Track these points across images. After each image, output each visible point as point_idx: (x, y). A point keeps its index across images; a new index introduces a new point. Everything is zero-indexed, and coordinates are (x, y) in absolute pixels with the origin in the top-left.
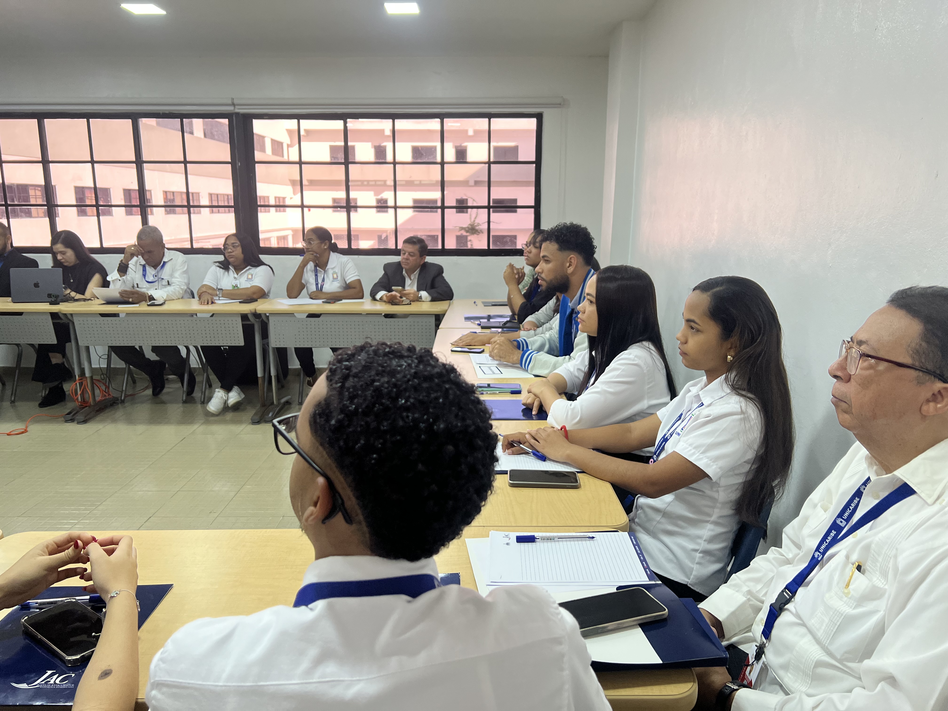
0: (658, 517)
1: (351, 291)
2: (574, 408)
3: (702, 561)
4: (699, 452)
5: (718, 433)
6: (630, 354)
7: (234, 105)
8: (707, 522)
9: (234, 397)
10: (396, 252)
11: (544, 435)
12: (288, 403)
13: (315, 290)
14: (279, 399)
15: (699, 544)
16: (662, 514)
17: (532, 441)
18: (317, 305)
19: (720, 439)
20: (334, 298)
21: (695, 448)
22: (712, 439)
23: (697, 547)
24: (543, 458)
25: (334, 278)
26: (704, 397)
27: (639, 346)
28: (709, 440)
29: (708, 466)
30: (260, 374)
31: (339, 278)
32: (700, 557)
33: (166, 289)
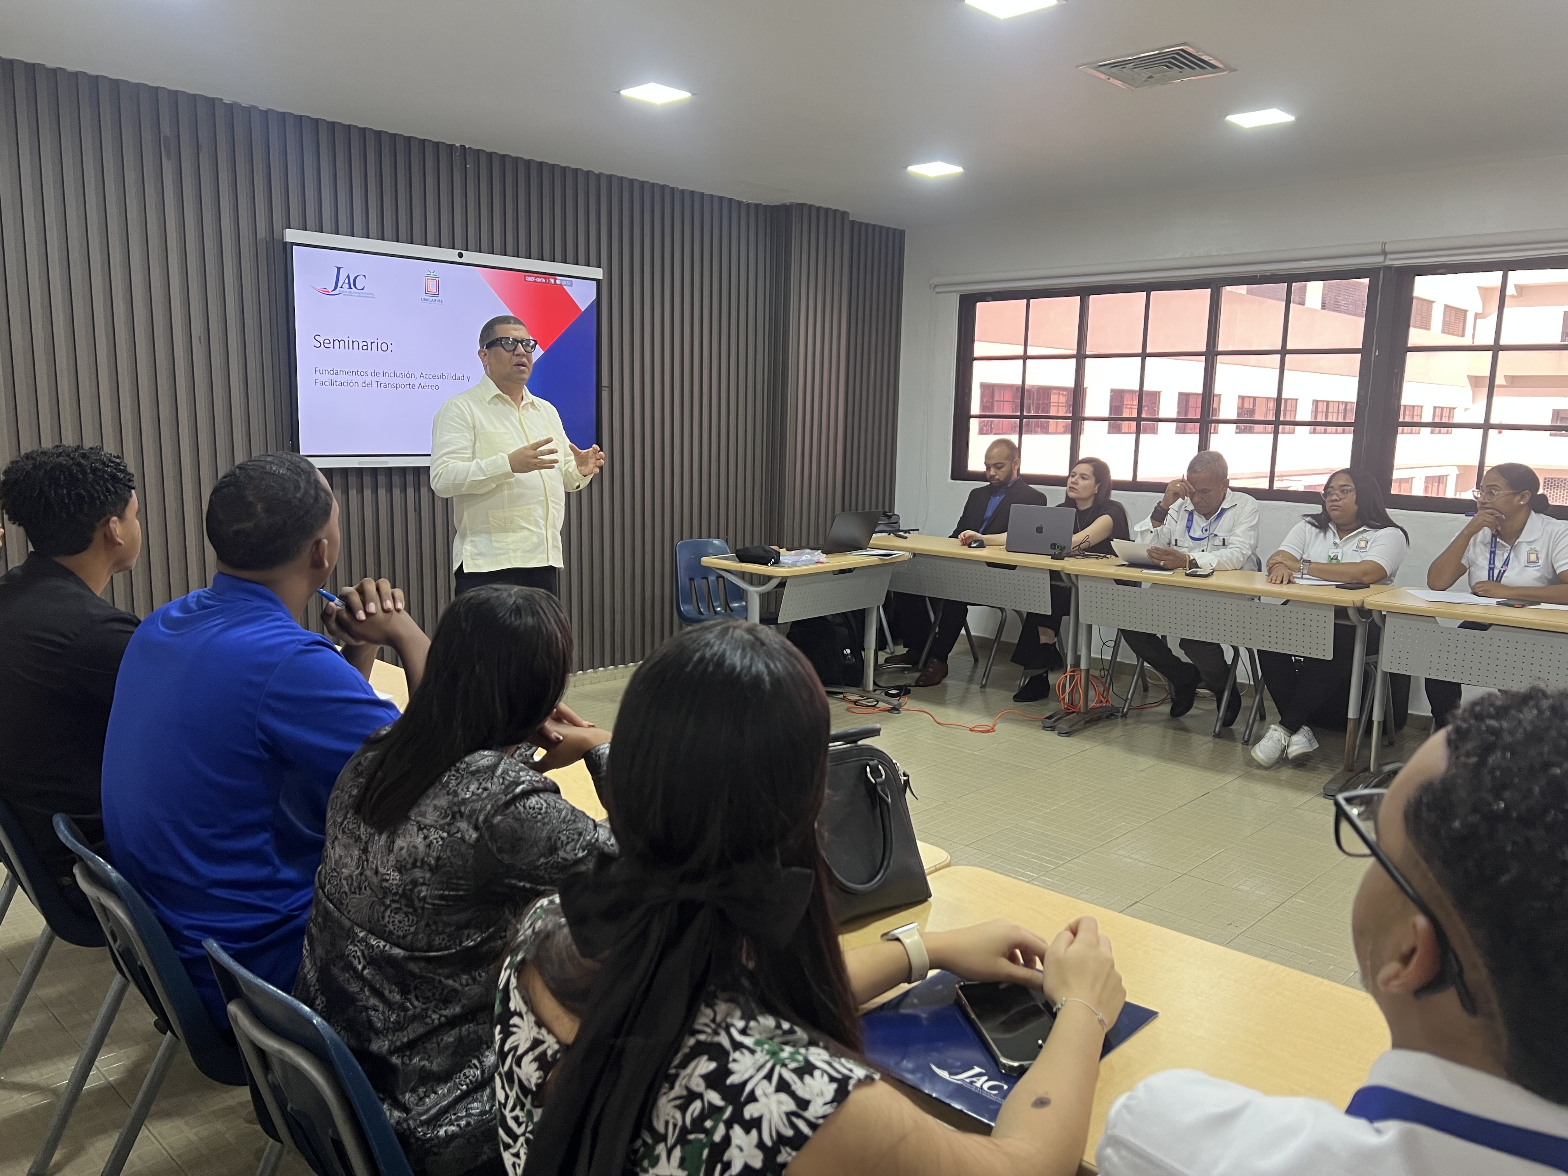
7: (1384, 253)
9: (1300, 743)
13: (1485, 579)
18: (1485, 608)
20: (1522, 599)
25: (1529, 561)
30: (1352, 714)
33: (1218, 553)
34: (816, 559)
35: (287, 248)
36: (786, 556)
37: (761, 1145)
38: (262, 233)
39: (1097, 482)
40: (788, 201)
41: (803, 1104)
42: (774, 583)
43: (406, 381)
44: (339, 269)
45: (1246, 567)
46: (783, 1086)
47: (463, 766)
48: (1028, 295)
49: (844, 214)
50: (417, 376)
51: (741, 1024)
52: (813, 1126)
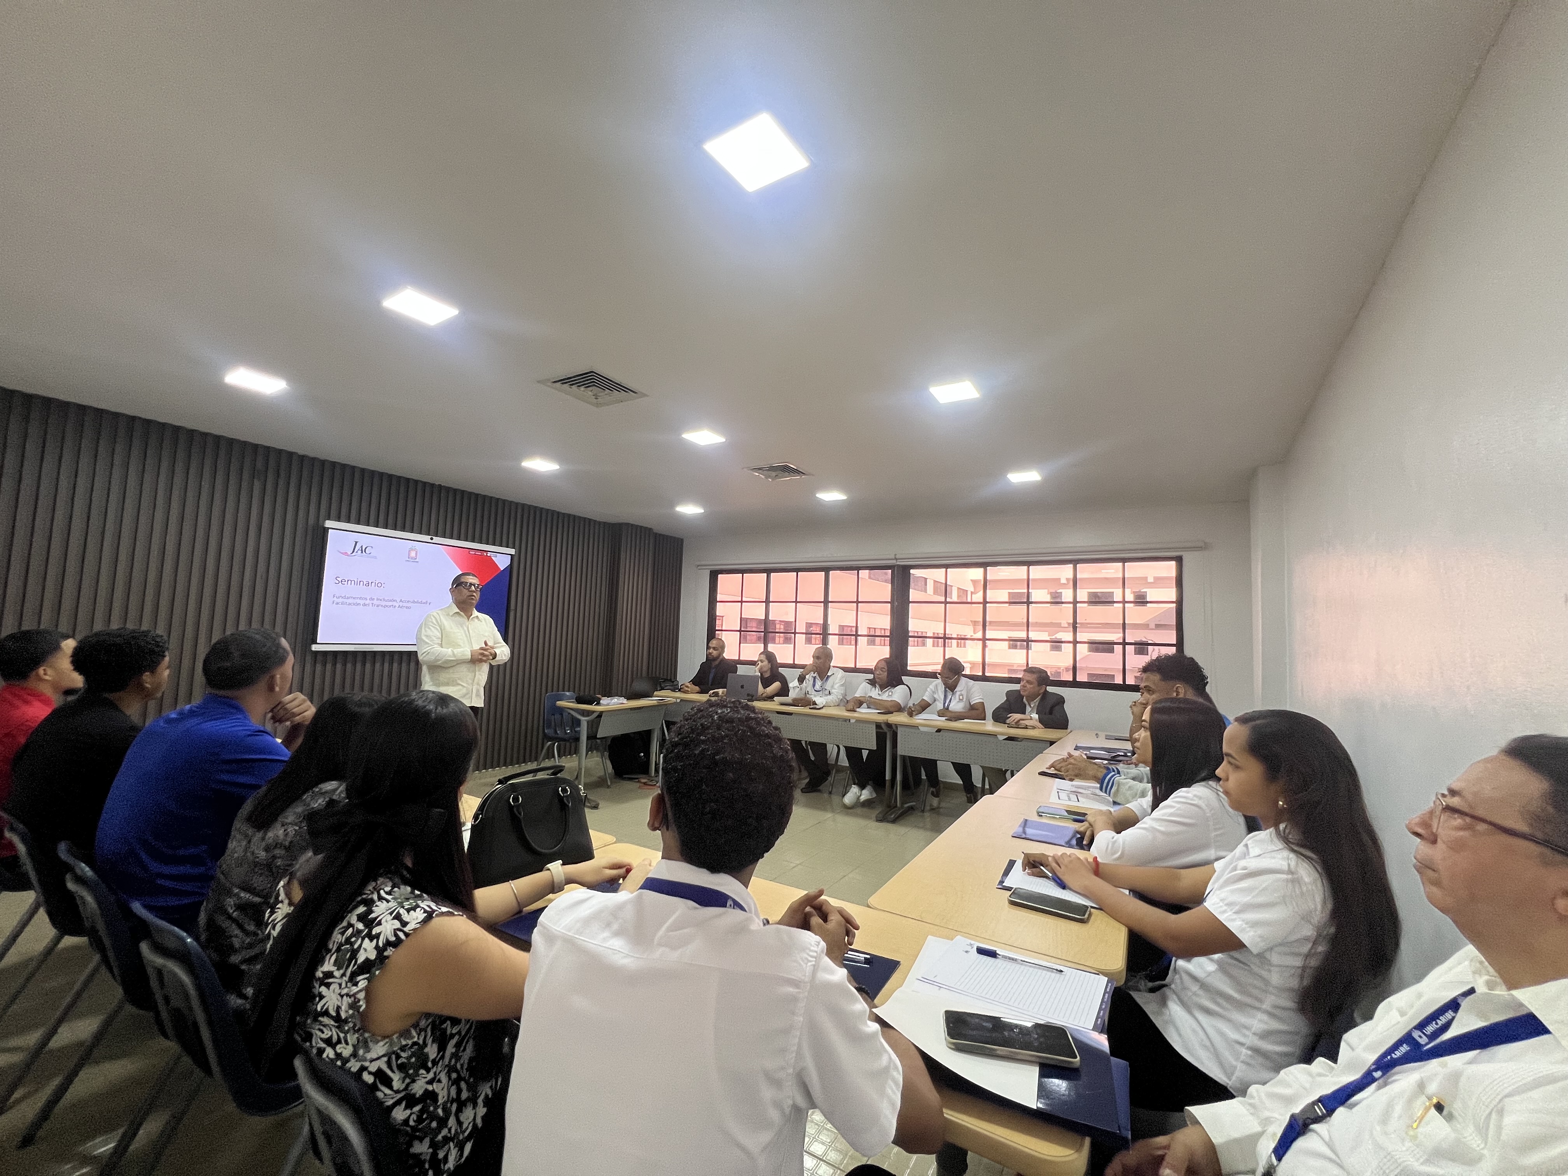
0: (1195, 988)
1: (974, 712)
2: (1115, 841)
3: (1253, 1062)
4: (1231, 910)
5: (1257, 891)
6: (1188, 792)
7: (896, 559)
8: (1258, 1009)
9: (866, 794)
10: (1017, 681)
11: (1066, 860)
12: (912, 808)
13: (942, 708)
14: (903, 803)
15: (1245, 1036)
16: (1200, 984)
17: (1054, 865)
18: (941, 722)
19: (1261, 899)
20: (958, 717)
21: (1227, 905)
22: (1248, 898)
23: (1242, 1040)
24: (1063, 886)
25: (960, 699)
26: (1253, 847)
27: (1205, 786)
28: (1246, 899)
29: (1242, 930)
30: (888, 776)
31: (964, 700)
32: (1246, 1055)
33: (826, 698)
34: (621, 702)
35: (325, 530)
36: (605, 701)
37: (377, 947)
38: (311, 521)
39: (769, 662)
40: (620, 522)
41: (404, 924)
42: (595, 715)
43: (390, 603)
44: (356, 542)
45: (842, 704)
46: (398, 917)
47: (317, 790)
48: (743, 572)
49: (650, 529)
50: (398, 601)
51: (388, 889)
52: (407, 935)
